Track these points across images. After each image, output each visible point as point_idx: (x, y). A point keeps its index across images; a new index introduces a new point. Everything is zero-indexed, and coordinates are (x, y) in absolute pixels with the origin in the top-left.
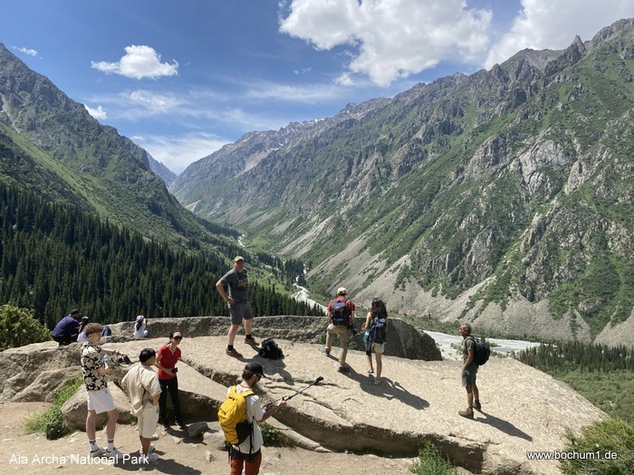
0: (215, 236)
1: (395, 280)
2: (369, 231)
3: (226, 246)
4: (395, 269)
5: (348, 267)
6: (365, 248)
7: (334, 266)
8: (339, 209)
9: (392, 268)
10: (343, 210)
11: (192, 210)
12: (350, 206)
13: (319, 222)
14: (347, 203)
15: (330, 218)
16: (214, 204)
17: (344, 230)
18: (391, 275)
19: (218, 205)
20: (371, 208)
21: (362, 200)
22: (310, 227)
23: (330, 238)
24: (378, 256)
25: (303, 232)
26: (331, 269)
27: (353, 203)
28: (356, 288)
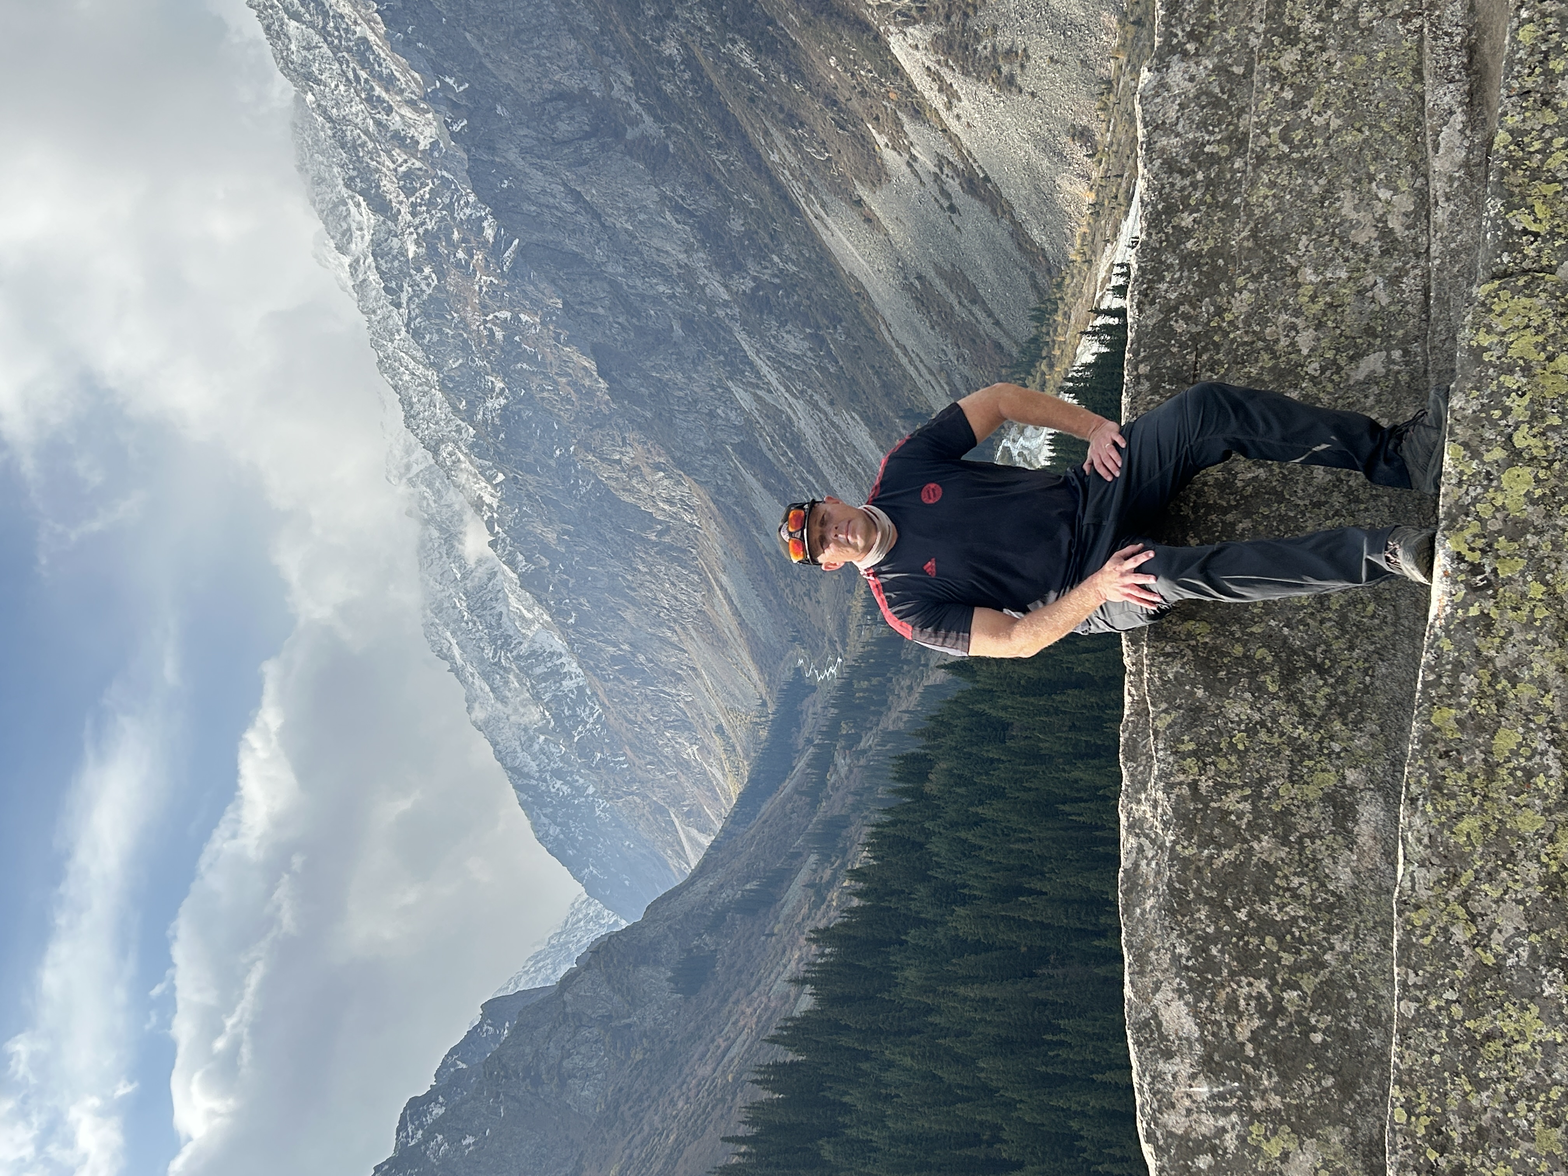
0: (801, 764)
1: (984, 92)
2: (797, 190)
3: (835, 725)
4: (945, 88)
5: (931, 274)
6: (859, 202)
7: (924, 329)
8: (712, 303)
9: (937, 100)
10: (716, 288)
11: (706, 841)
12: (700, 260)
13: (757, 383)
14: (688, 275)
15: (741, 337)
16: (684, 765)
17: (790, 284)
18: (965, 105)
19: (691, 751)
20: (709, 179)
21: (677, 209)
22: (774, 414)
23: (818, 341)
24: (890, 156)
25: (795, 441)
26: (932, 337)
27: (689, 249)
28: (1009, 245)
